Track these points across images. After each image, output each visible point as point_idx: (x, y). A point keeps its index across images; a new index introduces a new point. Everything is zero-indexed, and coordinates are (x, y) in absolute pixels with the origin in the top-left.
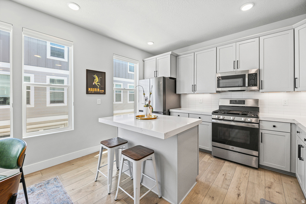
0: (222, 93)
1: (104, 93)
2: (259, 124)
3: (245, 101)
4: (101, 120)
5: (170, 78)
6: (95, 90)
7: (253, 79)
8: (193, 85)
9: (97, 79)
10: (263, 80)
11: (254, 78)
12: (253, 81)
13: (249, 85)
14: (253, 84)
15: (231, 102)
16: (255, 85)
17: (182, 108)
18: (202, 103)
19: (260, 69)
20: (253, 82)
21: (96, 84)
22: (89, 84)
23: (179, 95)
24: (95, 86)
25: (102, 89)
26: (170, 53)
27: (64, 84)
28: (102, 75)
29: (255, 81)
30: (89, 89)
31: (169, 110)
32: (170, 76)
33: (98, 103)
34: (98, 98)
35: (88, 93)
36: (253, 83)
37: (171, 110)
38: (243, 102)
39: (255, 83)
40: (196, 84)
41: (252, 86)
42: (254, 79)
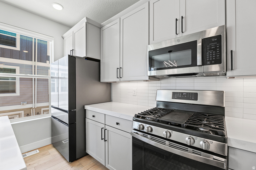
0: (163, 81)
2: (226, 157)
3: (197, 94)
5: (87, 58)
7: (213, 49)
8: (119, 68)
10: (234, 50)
11: (216, 45)
12: (212, 53)
13: (204, 63)
14: (213, 60)
15: (175, 95)
16: (218, 61)
17: (113, 102)
18: (136, 96)
19: (228, 26)
20: (212, 56)
27: (15, 73)
29: (216, 53)
31: (84, 107)
36: (212, 58)
37: (86, 107)
38: (195, 96)
39: (216, 57)
40: (122, 67)
41: (211, 64)
42: (215, 50)
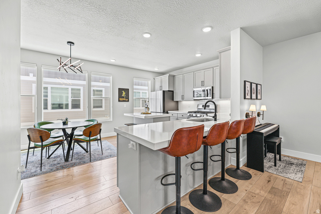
0: (200, 101)
1: (128, 101)
3: (209, 105)
4: (125, 114)
6: (123, 99)
8: (182, 95)
9: (124, 93)
10: (214, 93)
13: (207, 96)
15: (203, 106)
17: (179, 111)
19: (214, 86)
21: (124, 96)
22: (120, 96)
23: (177, 102)
24: (123, 97)
25: (127, 99)
26: (168, 75)
28: (127, 91)
30: (120, 99)
31: (167, 111)
32: (168, 90)
33: (125, 107)
34: (125, 104)
35: (119, 101)
37: (169, 112)
40: (184, 95)
